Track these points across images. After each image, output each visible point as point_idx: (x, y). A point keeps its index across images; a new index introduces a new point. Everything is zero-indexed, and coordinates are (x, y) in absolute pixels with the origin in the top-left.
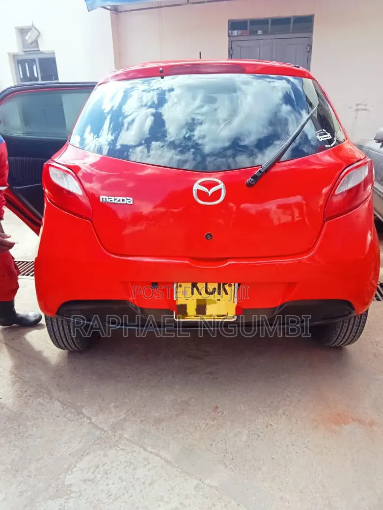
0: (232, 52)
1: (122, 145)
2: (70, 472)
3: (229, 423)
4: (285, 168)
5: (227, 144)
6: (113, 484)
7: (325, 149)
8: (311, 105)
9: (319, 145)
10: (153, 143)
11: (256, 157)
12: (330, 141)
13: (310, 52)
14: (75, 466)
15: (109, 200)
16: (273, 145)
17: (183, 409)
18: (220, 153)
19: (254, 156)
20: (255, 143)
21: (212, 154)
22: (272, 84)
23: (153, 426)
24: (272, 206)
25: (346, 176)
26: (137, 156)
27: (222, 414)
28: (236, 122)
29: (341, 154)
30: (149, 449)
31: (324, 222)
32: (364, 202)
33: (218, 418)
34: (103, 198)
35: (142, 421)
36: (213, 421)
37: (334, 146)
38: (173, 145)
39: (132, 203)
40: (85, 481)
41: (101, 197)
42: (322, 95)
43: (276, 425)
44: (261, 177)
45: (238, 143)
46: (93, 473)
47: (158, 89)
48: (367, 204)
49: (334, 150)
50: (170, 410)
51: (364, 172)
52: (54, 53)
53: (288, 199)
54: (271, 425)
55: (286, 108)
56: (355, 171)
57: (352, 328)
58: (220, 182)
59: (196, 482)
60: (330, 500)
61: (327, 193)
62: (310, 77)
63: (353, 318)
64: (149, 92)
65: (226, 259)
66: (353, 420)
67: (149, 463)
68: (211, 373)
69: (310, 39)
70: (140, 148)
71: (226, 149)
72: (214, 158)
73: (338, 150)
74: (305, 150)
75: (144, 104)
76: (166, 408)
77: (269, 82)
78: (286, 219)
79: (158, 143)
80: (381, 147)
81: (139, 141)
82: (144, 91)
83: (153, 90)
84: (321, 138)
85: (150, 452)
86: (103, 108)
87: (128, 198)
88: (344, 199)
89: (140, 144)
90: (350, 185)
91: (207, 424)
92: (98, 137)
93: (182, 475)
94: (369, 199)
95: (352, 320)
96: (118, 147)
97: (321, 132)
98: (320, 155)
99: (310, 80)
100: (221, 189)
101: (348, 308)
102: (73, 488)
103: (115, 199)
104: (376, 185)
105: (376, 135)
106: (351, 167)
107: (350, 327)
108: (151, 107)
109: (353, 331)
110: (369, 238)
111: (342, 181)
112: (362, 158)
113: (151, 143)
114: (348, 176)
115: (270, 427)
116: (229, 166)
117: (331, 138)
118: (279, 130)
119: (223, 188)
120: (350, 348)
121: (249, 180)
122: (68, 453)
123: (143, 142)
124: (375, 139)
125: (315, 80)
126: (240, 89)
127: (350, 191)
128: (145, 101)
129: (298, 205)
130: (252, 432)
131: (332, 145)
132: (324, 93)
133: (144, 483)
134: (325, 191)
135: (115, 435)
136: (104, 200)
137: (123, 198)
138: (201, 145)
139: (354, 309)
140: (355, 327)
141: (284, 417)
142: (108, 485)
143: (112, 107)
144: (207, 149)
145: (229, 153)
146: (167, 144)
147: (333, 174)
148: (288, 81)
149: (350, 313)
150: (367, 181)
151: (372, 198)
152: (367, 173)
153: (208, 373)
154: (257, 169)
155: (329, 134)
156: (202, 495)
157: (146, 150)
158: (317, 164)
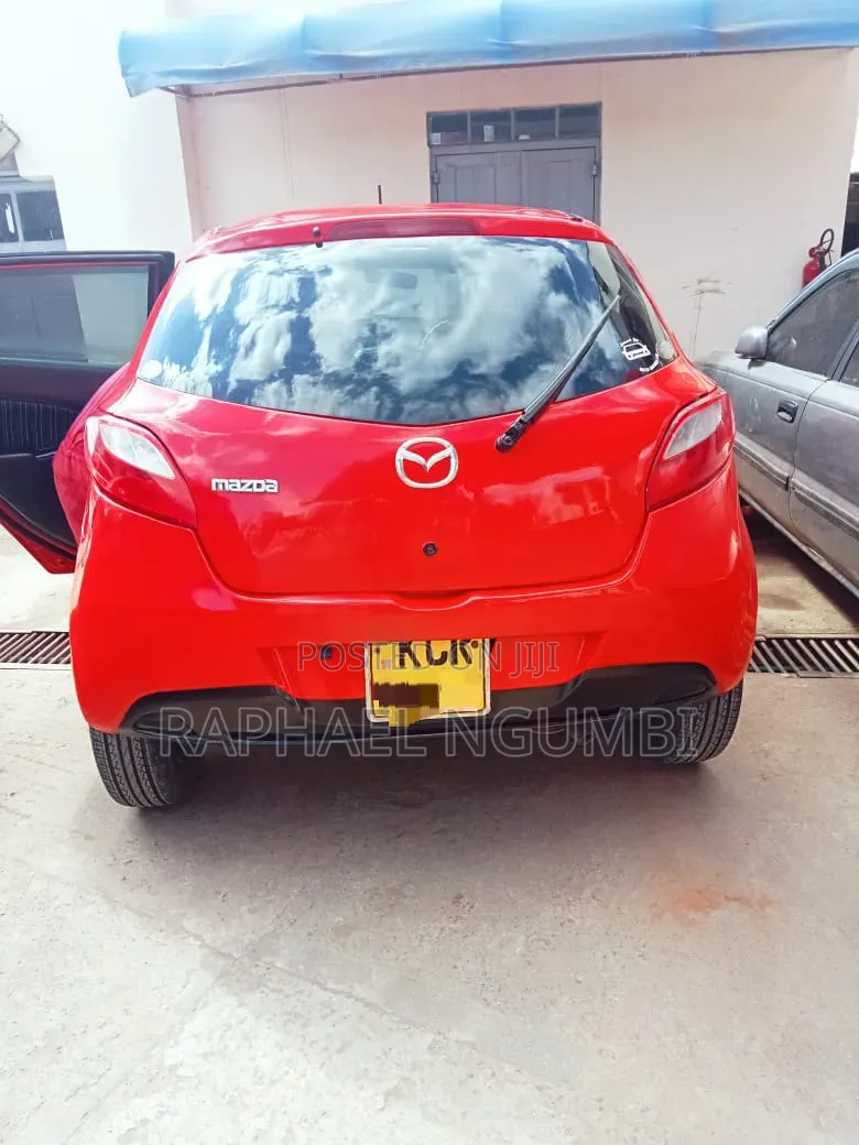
0: (439, 178)
1: (238, 381)
2: (172, 1043)
3: (485, 925)
4: (567, 414)
5: (444, 374)
6: (264, 1056)
7: (641, 375)
8: (605, 288)
9: (628, 369)
10: (296, 376)
11: (507, 397)
12: (648, 361)
13: (597, 176)
14: (182, 1030)
15: (229, 487)
16: (536, 373)
17: (392, 905)
18: (433, 392)
19: (502, 396)
20: (500, 371)
21: (415, 395)
22: (525, 255)
23: (333, 941)
24: (544, 488)
25: (682, 424)
26: (270, 398)
27: (472, 907)
28: (461, 331)
29: (669, 384)
30: (331, 985)
31: (647, 514)
32: (719, 471)
33: (465, 916)
34: (219, 484)
35: (310, 934)
36: (455, 922)
37: (656, 368)
38: (335, 380)
39: (276, 490)
40: (205, 1055)
41: (214, 481)
42: (624, 269)
43: (580, 920)
44: (524, 430)
45: (467, 372)
46: (222, 1038)
47: (297, 269)
48: (724, 476)
49: (656, 377)
50: (364, 908)
51: (715, 417)
52: (52, 182)
53: (574, 472)
54: (570, 921)
55: (557, 300)
56: (696, 414)
57: (715, 721)
58: (446, 443)
59: (429, 1037)
60: (691, 1047)
61: (648, 460)
62: (602, 239)
63: (716, 701)
64: (281, 275)
65: (466, 592)
66: (728, 899)
67: (333, 1011)
68: (443, 831)
69: (597, 150)
70: (275, 385)
71: (443, 383)
72: (422, 402)
73: (663, 378)
74: (601, 380)
75: (272, 303)
76: (358, 903)
77: (521, 250)
78: (572, 512)
79: (305, 377)
80: (750, 366)
81: (268, 372)
82: (270, 273)
83: (288, 271)
84: (631, 356)
85: (334, 992)
86: (196, 311)
87: (268, 481)
88: (681, 470)
89: (271, 379)
90: (691, 443)
91: (442, 930)
92: (189, 369)
93: (402, 1027)
94: (728, 467)
95: (713, 706)
96: (233, 385)
97: (629, 343)
98: (631, 387)
99: (602, 246)
100: (449, 457)
101: (703, 678)
102: (181, 1072)
103: (242, 485)
104: (740, 439)
105: (740, 342)
106: (689, 408)
107: (712, 718)
108: (287, 307)
109: (716, 730)
110: (734, 545)
111: (674, 436)
112: (709, 390)
113: (292, 377)
114: (685, 425)
115: (567, 925)
116: (452, 415)
117: (649, 353)
118: (546, 341)
119: (452, 455)
120: (713, 764)
121: (502, 438)
122: (164, 1007)
123: (276, 375)
124: (737, 352)
125: (613, 245)
126: (462, 265)
127: (690, 453)
128: (274, 296)
129: (596, 486)
130: (534, 937)
131: (652, 367)
132: (631, 269)
133: (326, 1049)
134: (645, 454)
135: (257, 966)
136: (221, 487)
137: (259, 481)
138: (392, 378)
139: (715, 683)
140: (719, 718)
141: (595, 903)
142: (253, 1059)
143: (214, 310)
144: (405, 385)
145: (451, 391)
146: (321, 378)
147: (657, 421)
148: (561, 248)
149: (708, 689)
150: (722, 434)
151: (733, 463)
152: (720, 418)
153: (436, 833)
154: (515, 417)
155: (645, 348)
156: (447, 1061)
157: (284, 389)
158: (626, 405)
